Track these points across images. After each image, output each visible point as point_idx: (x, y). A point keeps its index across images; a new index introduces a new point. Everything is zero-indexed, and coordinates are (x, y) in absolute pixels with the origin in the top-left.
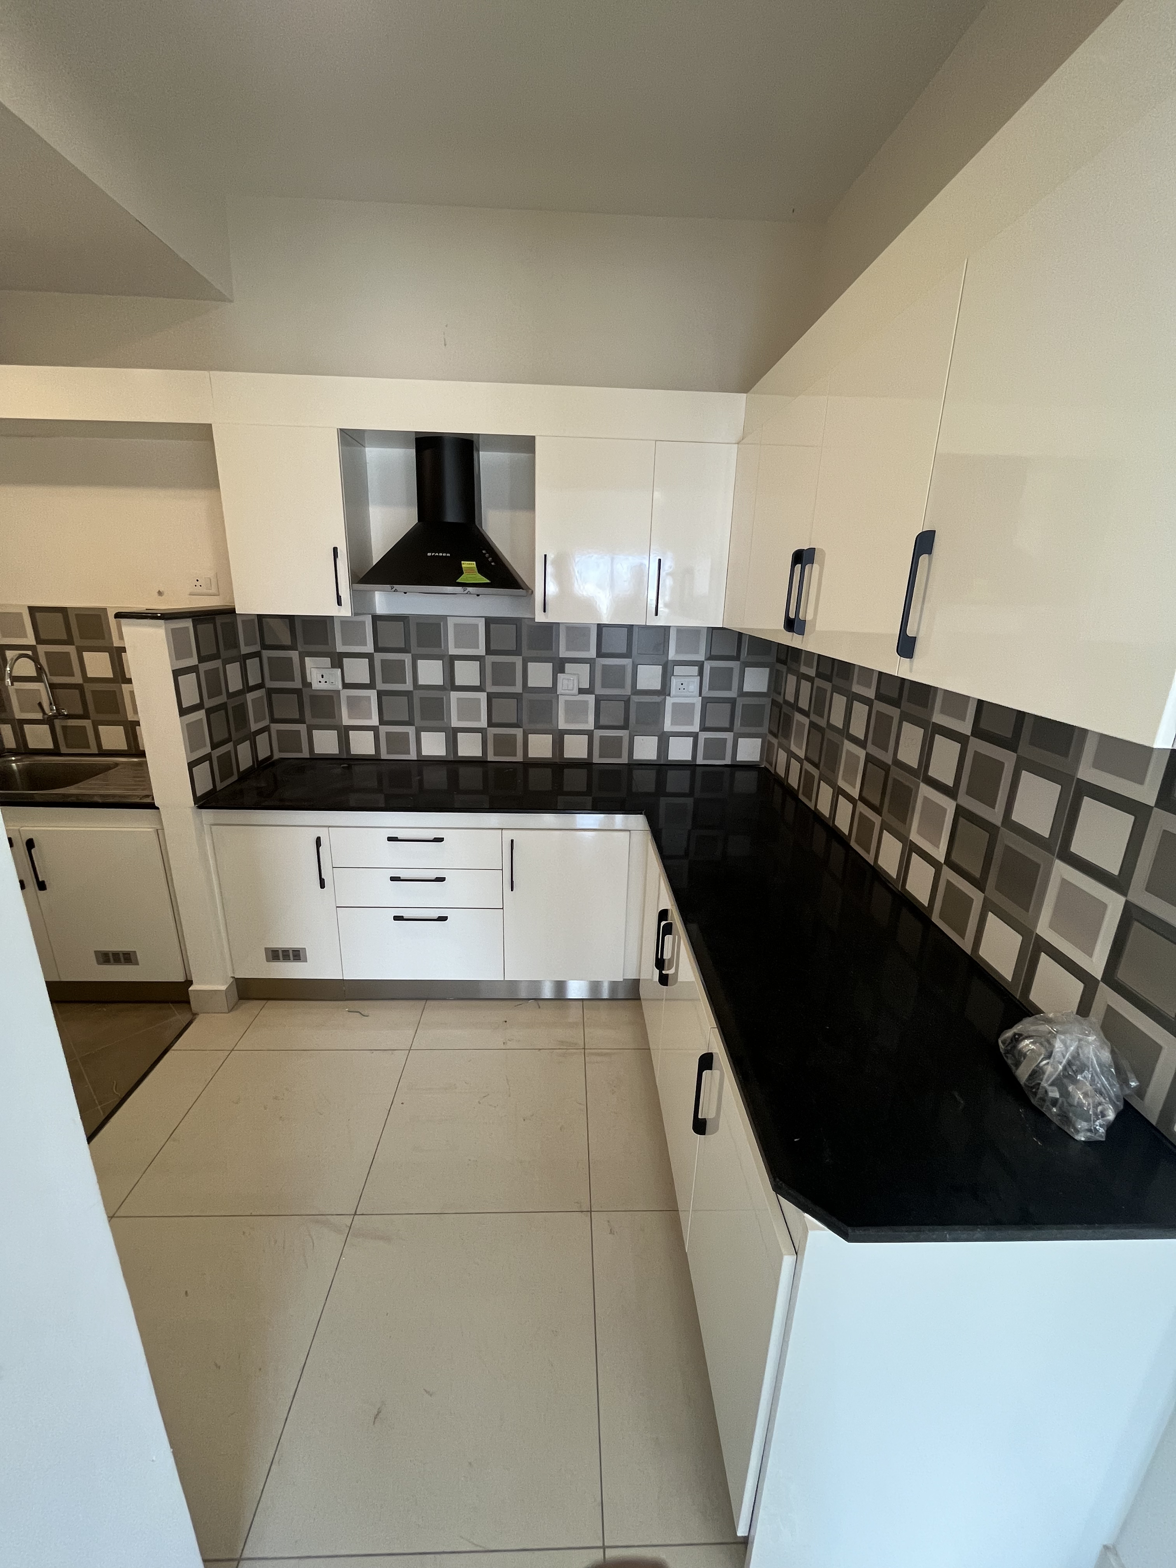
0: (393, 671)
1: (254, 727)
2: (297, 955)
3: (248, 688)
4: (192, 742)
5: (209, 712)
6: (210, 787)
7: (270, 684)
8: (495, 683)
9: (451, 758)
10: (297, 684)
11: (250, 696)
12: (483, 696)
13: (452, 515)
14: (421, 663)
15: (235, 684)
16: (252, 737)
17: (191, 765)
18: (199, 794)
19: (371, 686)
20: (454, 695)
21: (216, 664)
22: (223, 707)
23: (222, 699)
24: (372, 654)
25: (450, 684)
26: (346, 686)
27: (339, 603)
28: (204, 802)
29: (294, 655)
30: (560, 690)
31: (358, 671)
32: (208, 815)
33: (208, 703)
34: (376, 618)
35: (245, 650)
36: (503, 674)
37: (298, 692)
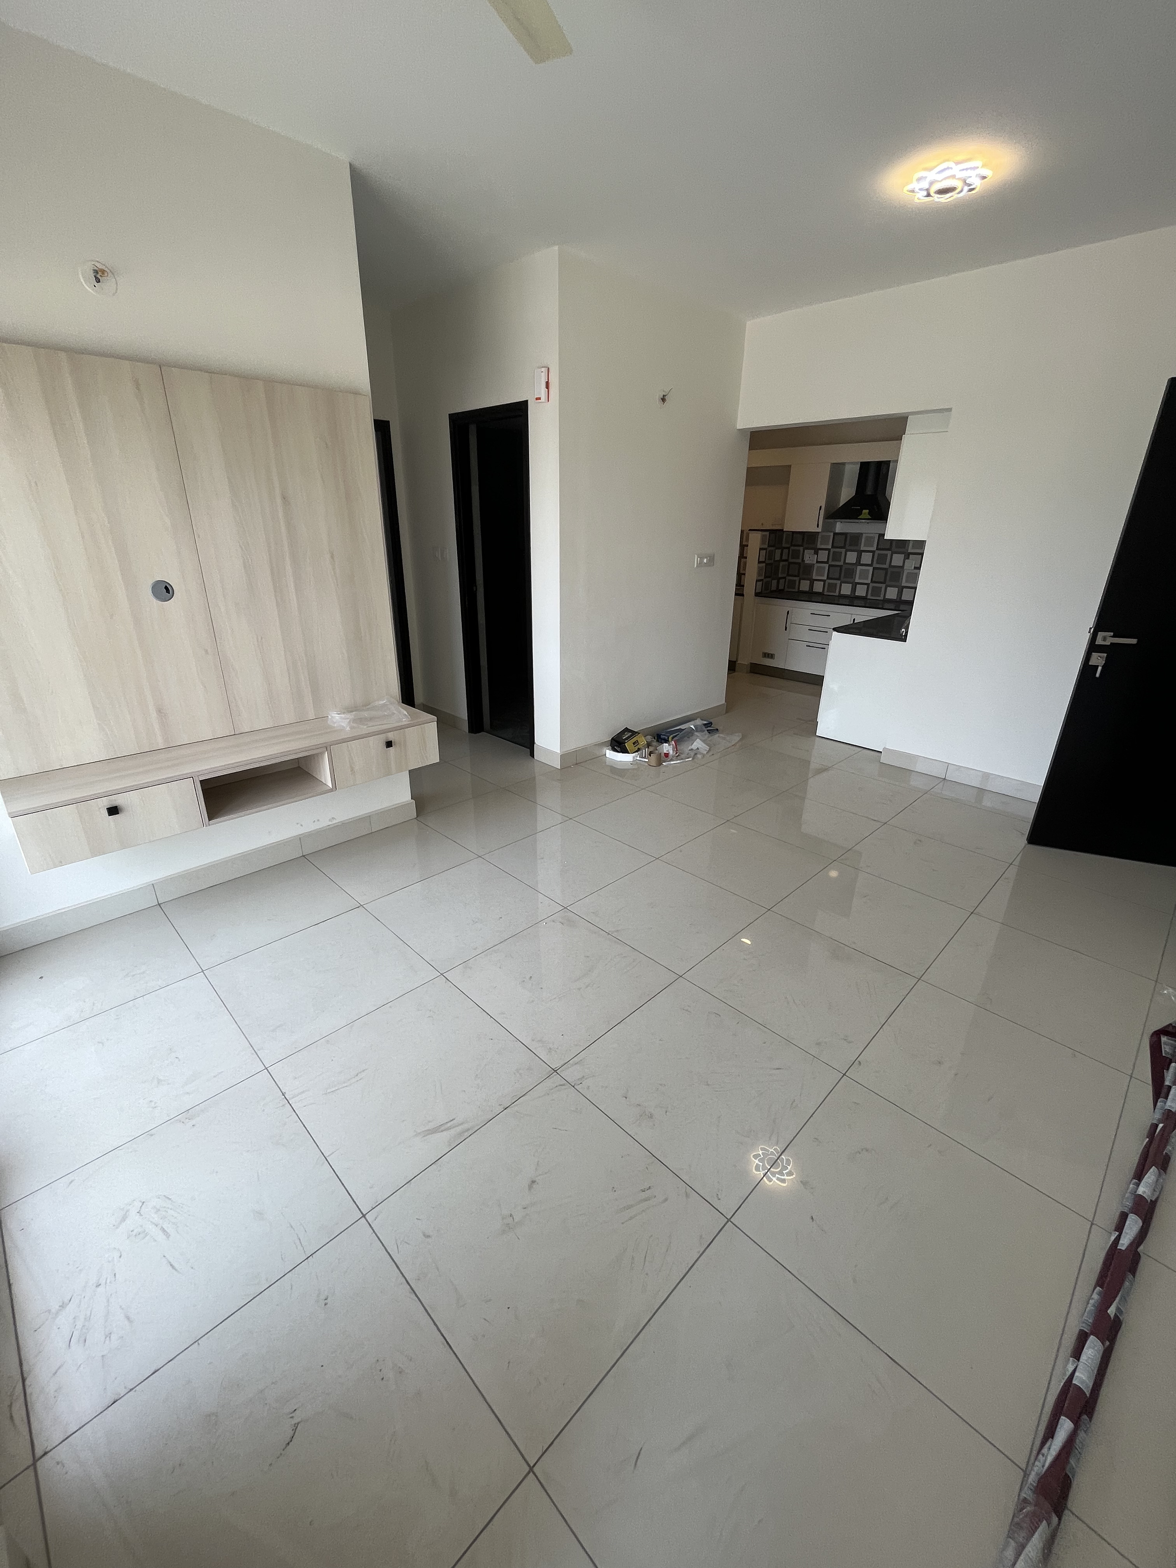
0: (836, 557)
1: (780, 576)
2: (771, 656)
3: (782, 560)
4: (759, 574)
5: (767, 565)
6: (760, 591)
7: (791, 560)
8: (877, 563)
9: (852, 596)
10: (800, 561)
11: (782, 564)
12: (871, 569)
13: (869, 492)
14: (848, 553)
15: (777, 558)
16: (779, 579)
17: (757, 581)
18: (757, 592)
19: (827, 563)
20: (859, 568)
21: (772, 548)
22: (771, 564)
23: (772, 561)
24: (830, 549)
25: (858, 563)
26: (817, 562)
27: (818, 527)
28: (757, 595)
29: (801, 549)
30: (905, 568)
31: (823, 556)
32: (758, 599)
33: (767, 562)
34: (835, 534)
35: (784, 545)
36: (882, 559)
37: (799, 564)
